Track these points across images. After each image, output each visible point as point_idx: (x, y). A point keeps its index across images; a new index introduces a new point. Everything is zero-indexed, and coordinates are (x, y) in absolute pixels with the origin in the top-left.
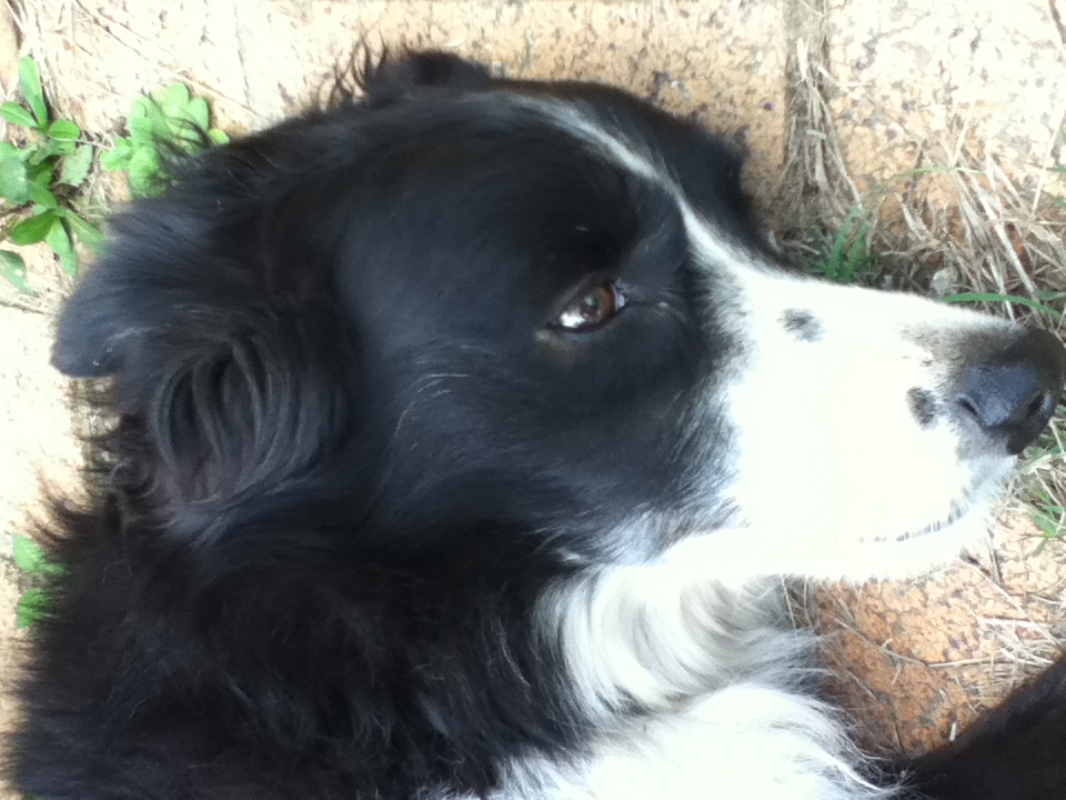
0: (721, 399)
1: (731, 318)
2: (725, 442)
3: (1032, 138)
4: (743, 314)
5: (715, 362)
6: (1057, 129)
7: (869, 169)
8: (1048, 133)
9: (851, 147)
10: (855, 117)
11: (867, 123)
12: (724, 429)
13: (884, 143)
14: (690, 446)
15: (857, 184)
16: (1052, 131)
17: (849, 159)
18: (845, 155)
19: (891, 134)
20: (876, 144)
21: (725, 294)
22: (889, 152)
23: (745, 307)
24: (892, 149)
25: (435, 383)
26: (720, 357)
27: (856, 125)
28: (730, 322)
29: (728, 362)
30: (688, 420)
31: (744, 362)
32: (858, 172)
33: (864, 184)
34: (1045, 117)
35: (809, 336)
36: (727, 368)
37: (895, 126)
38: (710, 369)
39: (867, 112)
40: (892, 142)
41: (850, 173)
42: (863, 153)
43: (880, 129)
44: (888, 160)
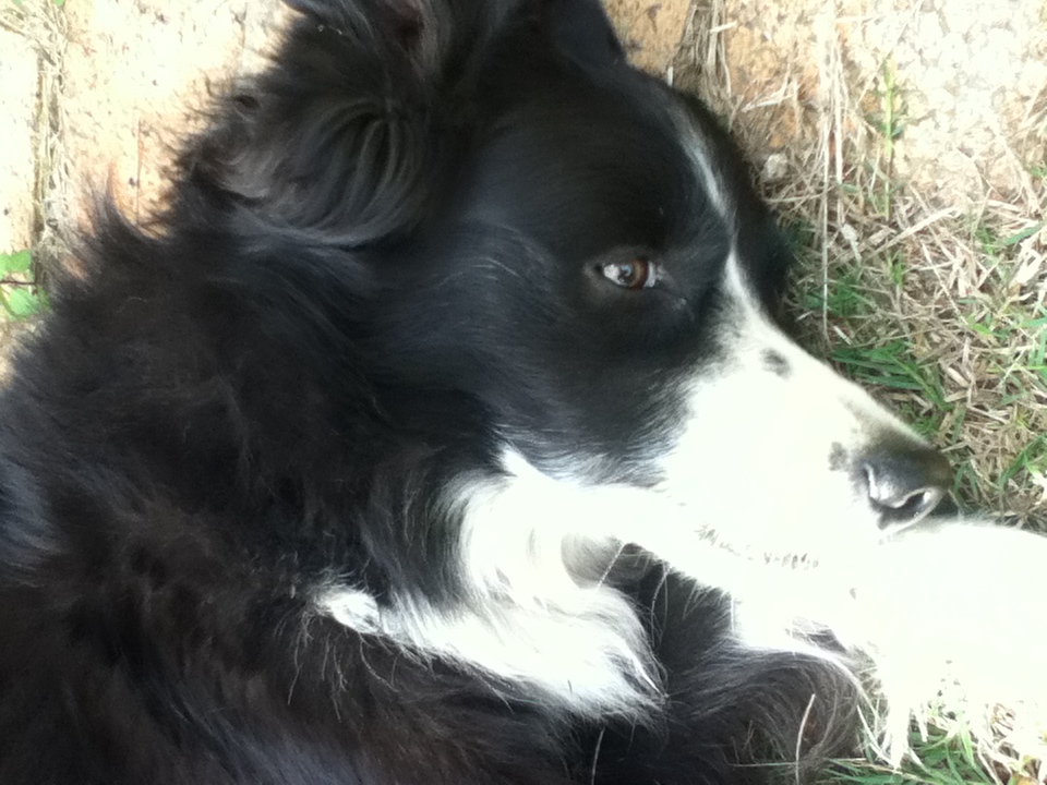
0: (689, 387)
1: (729, 334)
2: (677, 419)
3: (863, 65)
4: (738, 336)
5: (700, 360)
6: (881, 62)
7: (741, 63)
8: (875, 64)
9: (733, 41)
10: (742, 18)
11: (749, 25)
12: (680, 409)
13: (757, 44)
14: (652, 410)
15: (731, 72)
16: (877, 62)
17: (730, 51)
18: (727, 47)
19: (764, 39)
20: (751, 43)
21: (732, 315)
22: (760, 52)
23: (743, 332)
24: (762, 50)
25: (491, 267)
26: (705, 358)
27: (740, 24)
28: (725, 337)
29: (709, 363)
30: (657, 391)
31: (721, 370)
32: (733, 63)
33: (735, 74)
34: (876, 50)
35: (780, 372)
36: (706, 367)
37: (768, 35)
38: (693, 362)
39: (751, 17)
40: (764, 45)
41: (728, 63)
42: (741, 49)
43: (757, 32)
44: (757, 59)
